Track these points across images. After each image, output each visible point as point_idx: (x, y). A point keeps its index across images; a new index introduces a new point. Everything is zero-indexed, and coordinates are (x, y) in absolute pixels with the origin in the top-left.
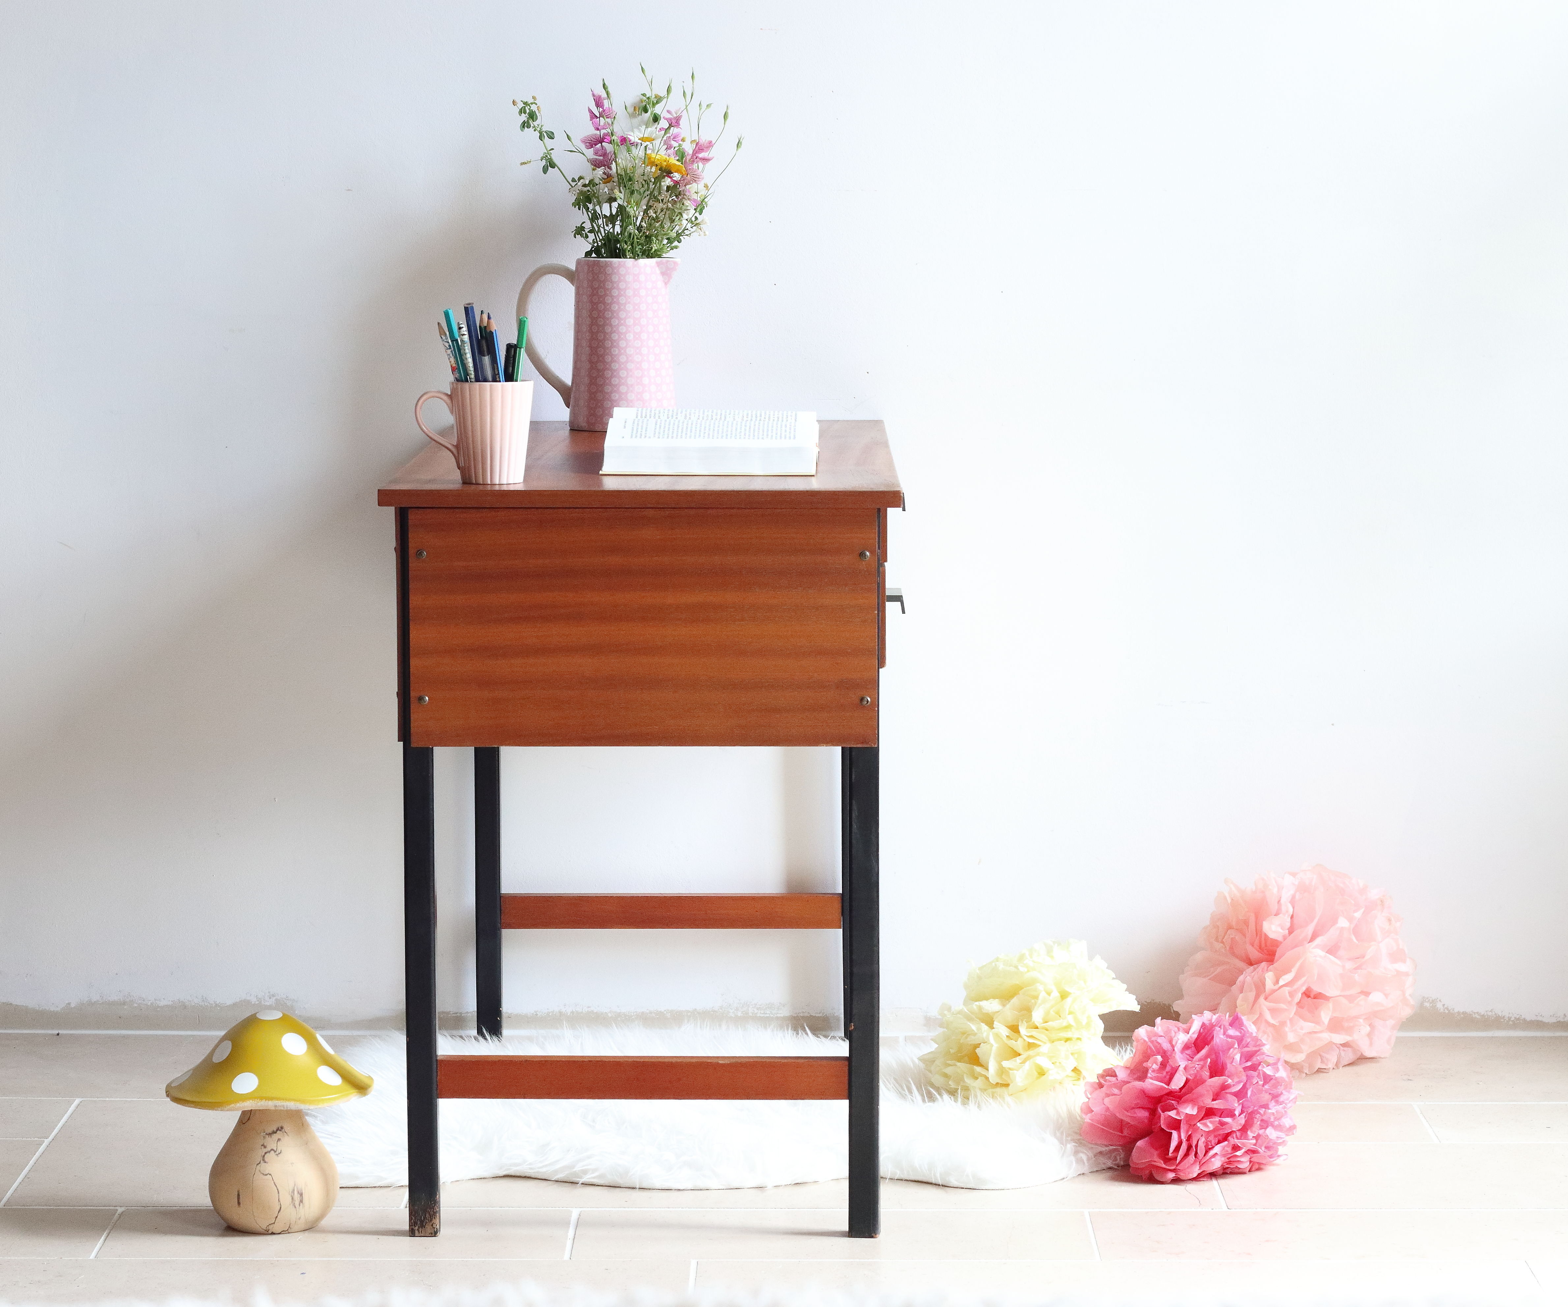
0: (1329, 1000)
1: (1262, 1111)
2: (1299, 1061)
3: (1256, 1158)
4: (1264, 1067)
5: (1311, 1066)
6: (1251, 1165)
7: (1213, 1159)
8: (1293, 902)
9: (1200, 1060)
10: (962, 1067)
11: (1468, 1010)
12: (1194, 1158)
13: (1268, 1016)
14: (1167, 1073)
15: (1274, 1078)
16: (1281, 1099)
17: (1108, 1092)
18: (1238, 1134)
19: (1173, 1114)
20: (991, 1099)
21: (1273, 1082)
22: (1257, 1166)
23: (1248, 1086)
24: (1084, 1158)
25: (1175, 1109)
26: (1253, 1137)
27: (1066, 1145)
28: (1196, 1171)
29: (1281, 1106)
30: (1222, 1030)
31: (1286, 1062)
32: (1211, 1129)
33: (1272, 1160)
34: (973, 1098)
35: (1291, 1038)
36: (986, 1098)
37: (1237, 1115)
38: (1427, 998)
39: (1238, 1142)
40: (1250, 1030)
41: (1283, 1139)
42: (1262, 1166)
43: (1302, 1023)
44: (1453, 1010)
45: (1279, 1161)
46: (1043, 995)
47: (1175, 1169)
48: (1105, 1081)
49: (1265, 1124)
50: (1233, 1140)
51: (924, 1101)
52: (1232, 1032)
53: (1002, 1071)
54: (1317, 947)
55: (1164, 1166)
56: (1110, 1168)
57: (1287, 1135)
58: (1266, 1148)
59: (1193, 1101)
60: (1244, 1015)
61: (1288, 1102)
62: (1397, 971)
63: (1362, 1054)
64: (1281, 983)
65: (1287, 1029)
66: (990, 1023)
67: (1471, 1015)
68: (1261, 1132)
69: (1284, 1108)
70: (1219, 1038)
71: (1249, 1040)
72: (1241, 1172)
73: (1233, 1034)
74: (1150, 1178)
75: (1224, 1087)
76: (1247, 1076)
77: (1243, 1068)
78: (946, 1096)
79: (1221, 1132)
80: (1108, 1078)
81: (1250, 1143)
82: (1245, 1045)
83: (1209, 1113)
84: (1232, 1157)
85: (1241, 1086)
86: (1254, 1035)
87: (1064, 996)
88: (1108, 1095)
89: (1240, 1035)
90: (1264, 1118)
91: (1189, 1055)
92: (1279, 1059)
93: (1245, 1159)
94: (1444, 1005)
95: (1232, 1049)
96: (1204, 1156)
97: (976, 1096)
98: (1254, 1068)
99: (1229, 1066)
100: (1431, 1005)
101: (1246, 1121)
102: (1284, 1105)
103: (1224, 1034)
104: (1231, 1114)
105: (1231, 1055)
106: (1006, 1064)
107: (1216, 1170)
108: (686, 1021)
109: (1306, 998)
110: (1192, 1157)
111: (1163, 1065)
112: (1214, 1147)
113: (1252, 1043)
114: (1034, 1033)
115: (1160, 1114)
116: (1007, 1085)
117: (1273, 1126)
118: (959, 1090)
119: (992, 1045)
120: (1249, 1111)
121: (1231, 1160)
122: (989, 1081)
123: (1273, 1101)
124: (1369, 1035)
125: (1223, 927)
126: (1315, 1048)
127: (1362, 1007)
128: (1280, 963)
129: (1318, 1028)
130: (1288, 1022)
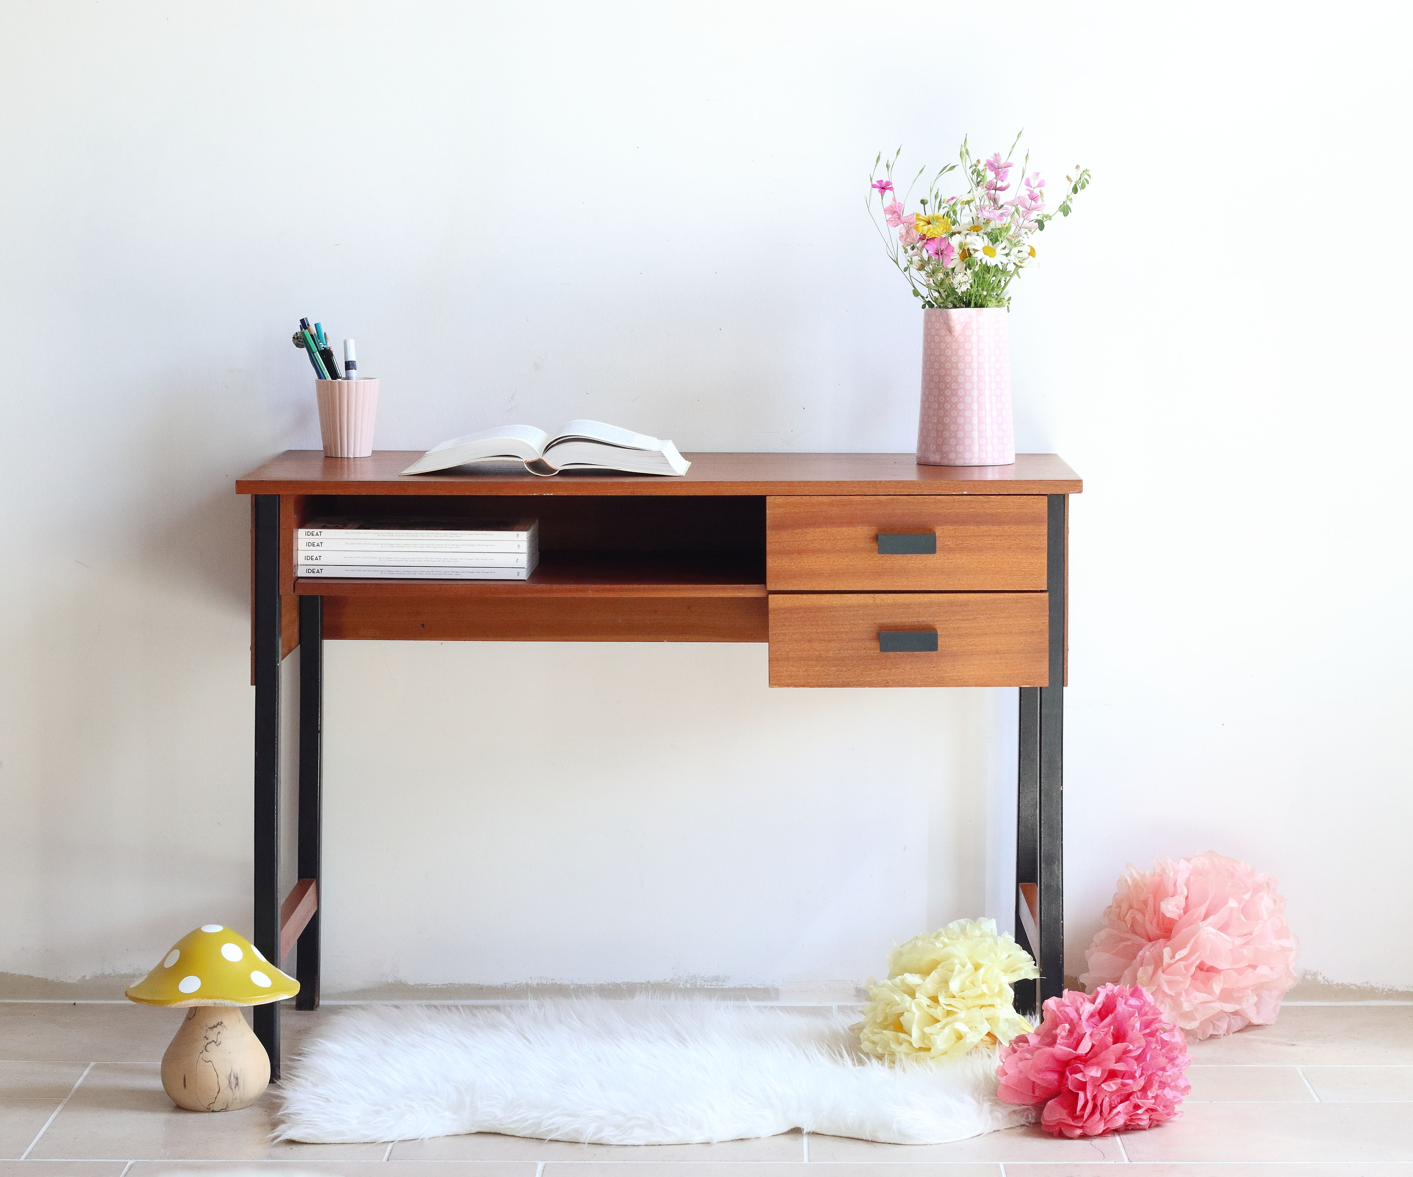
0: (1220, 973)
1: (1160, 1073)
2: (1193, 1028)
3: (1155, 1116)
4: (1161, 1034)
5: (1204, 1033)
6: (1150, 1121)
7: (1117, 1117)
8: (1187, 885)
9: (1104, 1027)
10: (889, 1034)
11: (1346, 983)
12: (1099, 1115)
13: (1166, 988)
14: (1074, 1039)
15: (1170, 1043)
16: (1177, 1062)
17: (1021, 1056)
18: (1139, 1094)
19: (1079, 1076)
20: (915, 1063)
21: (1168, 1047)
22: (1155, 1123)
23: (1147, 1050)
24: (999, 1115)
25: (1082, 1072)
26: (1152, 1097)
27: (983, 1104)
28: (1101, 1128)
29: (1176, 1068)
30: (1124, 1001)
31: (1182, 1029)
32: (1114, 1089)
33: (1169, 1117)
34: (898, 1062)
35: (1186, 1007)
36: (911, 1062)
37: (1138, 1077)
38: (1309, 971)
39: (1139, 1102)
40: (1148, 1000)
41: (1179, 1098)
42: (1160, 1123)
43: (1196, 993)
44: (1332, 982)
45: (1175, 1118)
46: (958, 967)
47: (1082, 1126)
48: (1019, 1047)
49: (1163, 1085)
50: (1135, 1100)
51: (854, 1065)
52: (1132, 1001)
53: (924, 1036)
54: (1210, 925)
55: (1072, 1123)
56: (1022, 1125)
57: (1183, 1095)
58: (1164, 1106)
59: (1098, 1064)
60: (1144, 986)
61: (1183, 1064)
62: (1282, 947)
63: (1250, 1021)
64: (1177, 957)
65: (1182, 999)
66: (912, 994)
67: (1348, 986)
68: (1159, 1092)
69: (1180, 1070)
70: (1121, 1008)
71: (1147, 1009)
72: (1142, 1129)
73: (1133, 1004)
74: (1059, 1133)
75: (1126, 1052)
76: (1146, 1041)
77: (1143, 1035)
78: (874, 1061)
79: (1123, 1092)
80: (1020, 1044)
81: (1150, 1103)
82: (1144, 1014)
83: (1112, 1075)
84: (1133, 1115)
85: (1141, 1051)
86: (1152, 1004)
87: (977, 967)
88: (1021, 1060)
89: (1140, 1004)
90: (1163, 1080)
91: (1093, 1023)
92: (1175, 1026)
93: (1145, 1117)
94: (1324, 978)
95: (1133, 1018)
96: (1109, 1114)
97: (901, 1060)
98: (1152, 1034)
99: (1130, 1032)
100: (1312, 977)
101: (1145, 1083)
102: (1180, 1067)
103: (1126, 1003)
104: (1132, 1077)
105: (1132, 1023)
106: (927, 1030)
107: (1119, 1127)
108: (638, 992)
109: (1199, 971)
110: (1097, 1116)
111: (1071, 1032)
112: (1117, 1106)
113: (1151, 1012)
114: (952, 1001)
115: (1068, 1076)
116: (928, 1049)
117: (1170, 1087)
118: (886, 1055)
119: (915, 1014)
120: (1148, 1074)
121: (1133, 1117)
122: (913, 1046)
123: (1169, 1064)
124: (1256, 1005)
125: (1125, 907)
126: (1208, 1016)
127: (1251, 978)
128: (1176, 939)
129: (1210, 998)
130: (1184, 993)
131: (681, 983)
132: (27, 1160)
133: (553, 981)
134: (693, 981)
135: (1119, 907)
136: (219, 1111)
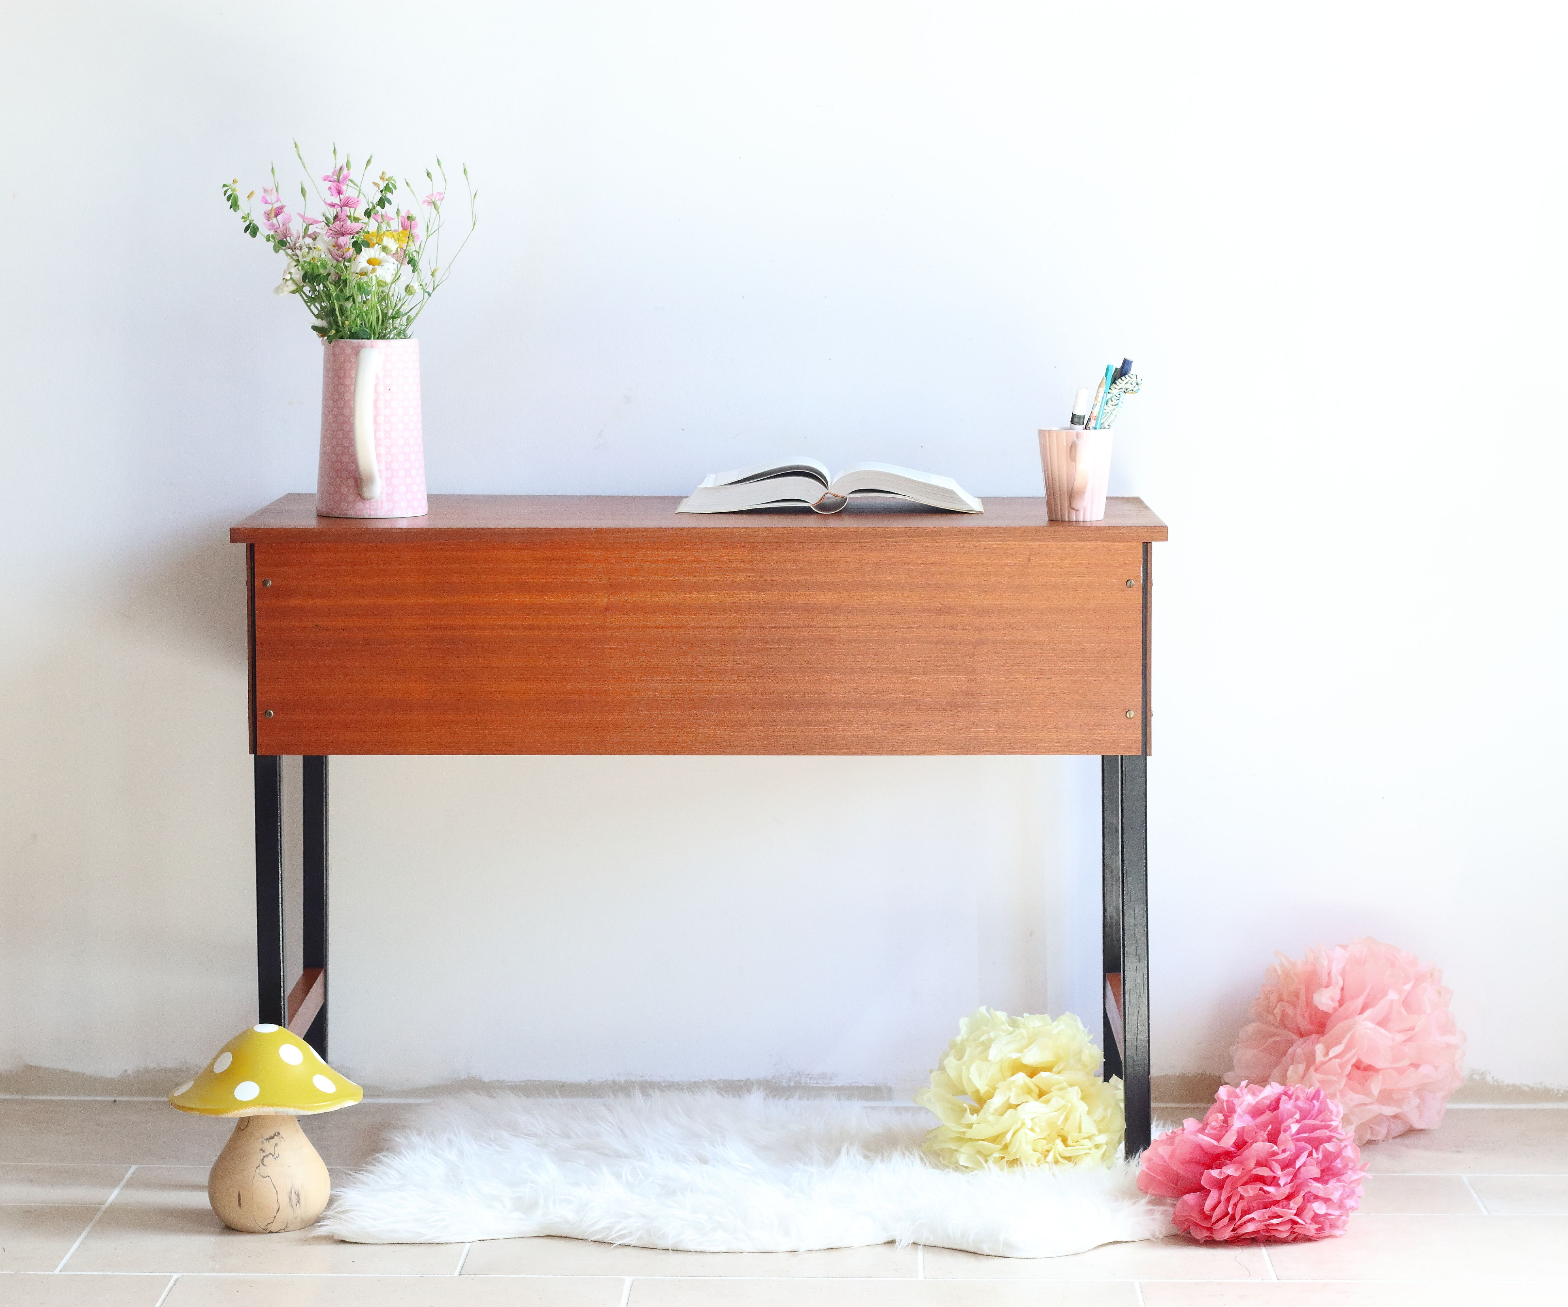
0: (1378, 1073)
5: (1361, 1138)
8: (1343, 975)
11: (1518, 1084)
32: (1252, 1195)
37: (1282, 1184)
38: (1476, 1072)
43: (1352, 1096)
44: (1503, 1084)
54: (1367, 1020)
62: (1447, 1045)
63: (1411, 1127)
64: (1331, 1055)
67: (1520, 1088)
68: (1305, 1204)
79: (1262, 1200)
83: (1252, 1180)
84: (1269, 1225)
94: (1493, 1079)
96: (1240, 1220)
100: (1480, 1078)
101: (1290, 1193)
104: (1275, 1185)
109: (1356, 1071)
112: (1252, 1213)
121: (1268, 1228)
124: (1418, 1107)
125: (1274, 998)
126: (1366, 1120)
127: (1412, 1079)
128: (1331, 1034)
129: (1368, 1100)
130: (1338, 1094)
131: (784, 1081)
132: (61, 1273)
133: (643, 1078)
134: (797, 1079)
135: (1268, 999)
136: (277, 1232)
